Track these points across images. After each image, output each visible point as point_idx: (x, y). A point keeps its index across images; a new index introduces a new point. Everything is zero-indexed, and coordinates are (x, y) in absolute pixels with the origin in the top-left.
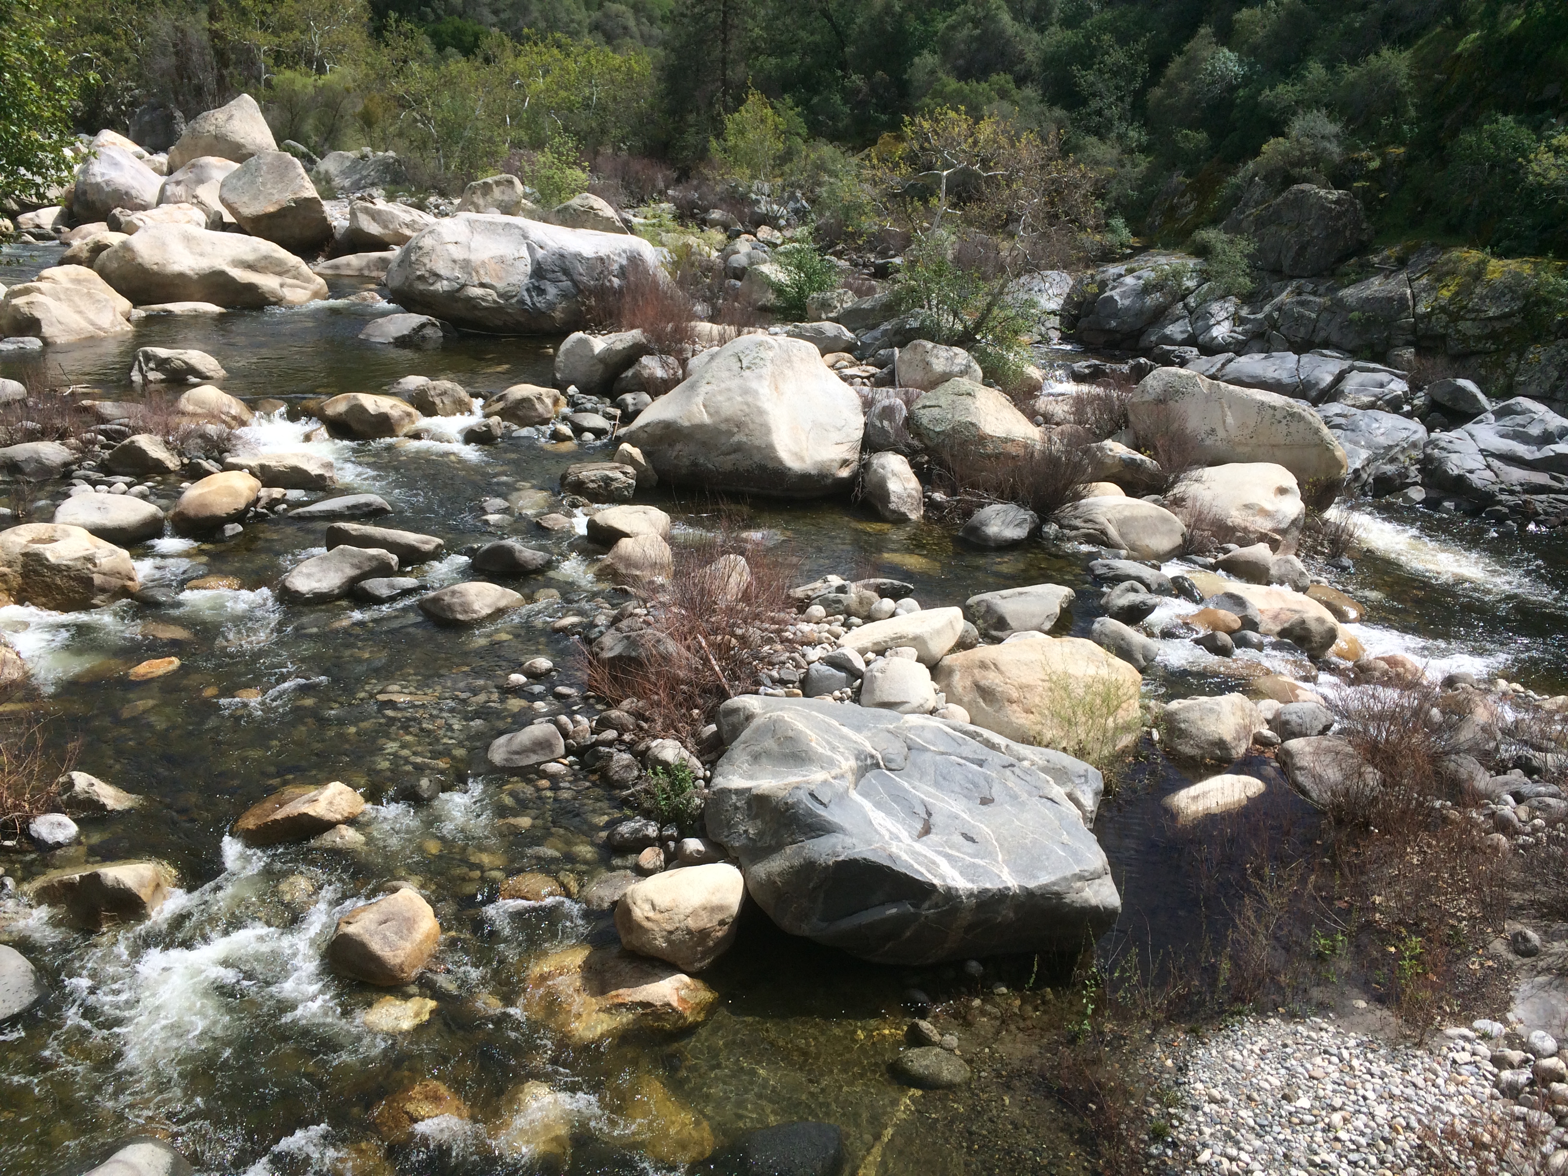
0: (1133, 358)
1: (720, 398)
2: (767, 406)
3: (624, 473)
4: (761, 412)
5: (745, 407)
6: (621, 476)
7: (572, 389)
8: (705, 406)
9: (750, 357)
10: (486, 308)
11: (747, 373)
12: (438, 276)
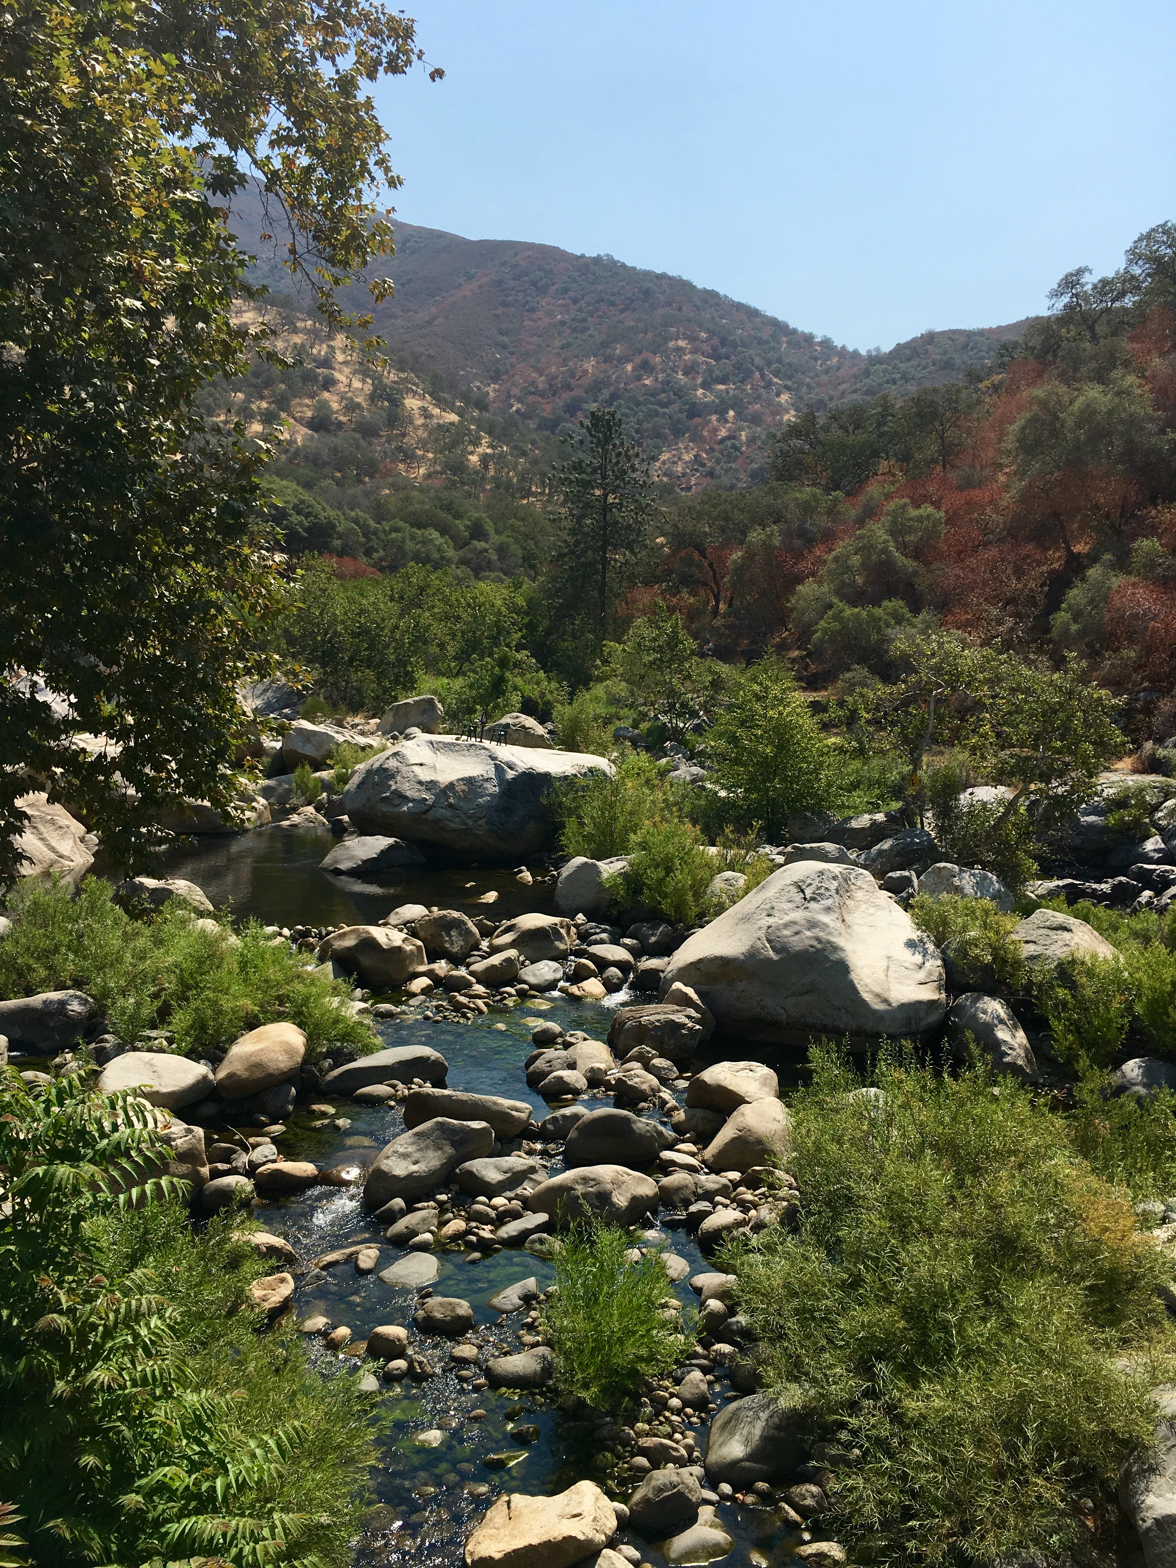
0: (1112, 877)
1: (786, 932)
2: (840, 941)
3: (688, 1017)
4: (836, 948)
5: (815, 943)
6: (686, 1021)
7: (580, 918)
8: (769, 941)
9: (813, 888)
10: (453, 830)
11: (813, 905)
12: (405, 799)
